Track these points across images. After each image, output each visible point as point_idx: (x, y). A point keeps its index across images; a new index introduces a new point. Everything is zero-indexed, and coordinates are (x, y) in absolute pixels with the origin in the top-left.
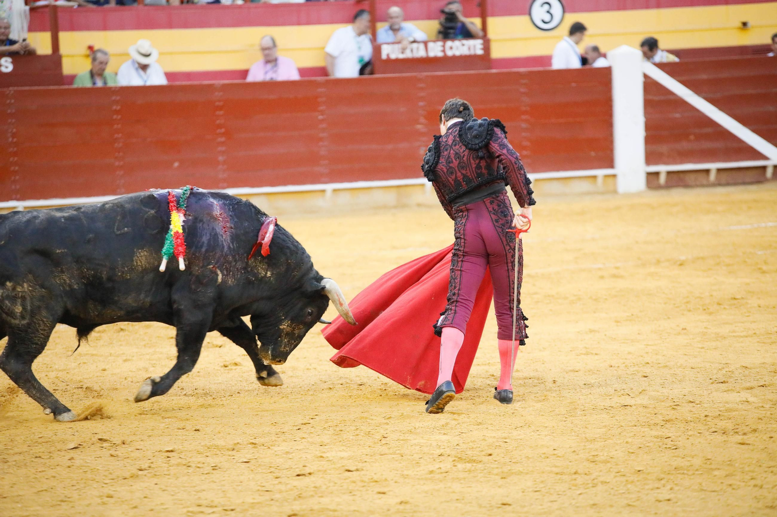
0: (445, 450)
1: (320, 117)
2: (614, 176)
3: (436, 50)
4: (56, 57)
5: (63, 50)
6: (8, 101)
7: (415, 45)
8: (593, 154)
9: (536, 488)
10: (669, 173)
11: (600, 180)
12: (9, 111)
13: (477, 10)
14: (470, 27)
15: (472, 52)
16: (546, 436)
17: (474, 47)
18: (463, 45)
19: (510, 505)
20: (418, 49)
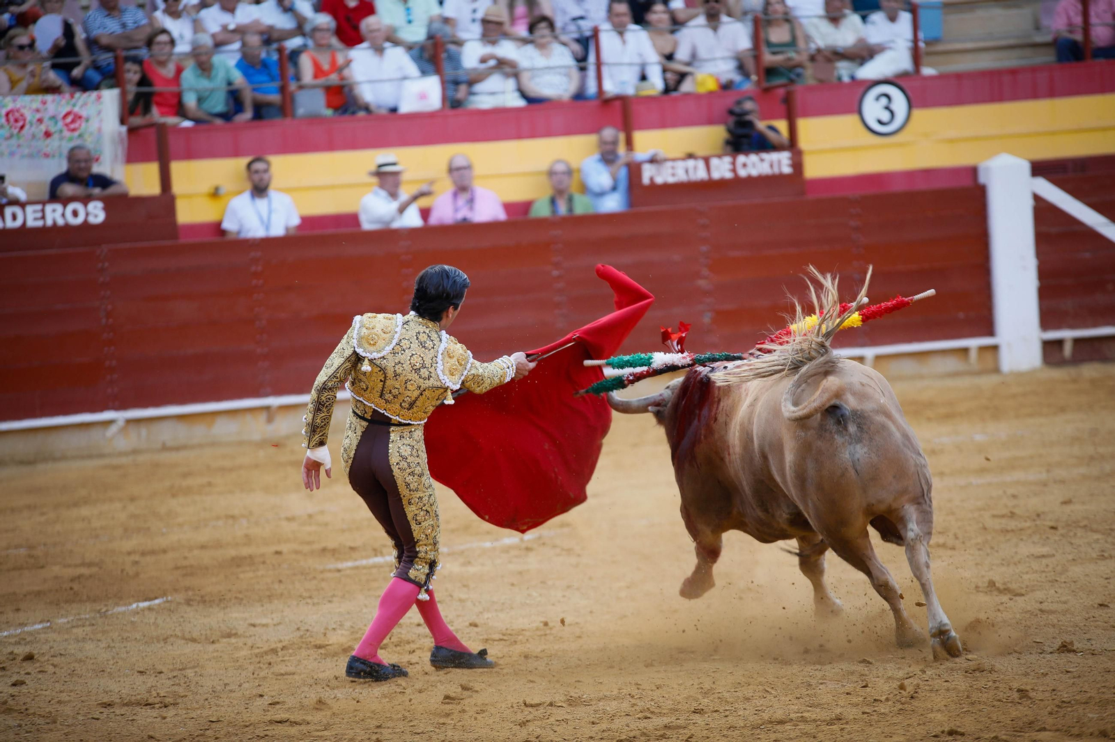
1: (555, 273)
2: (995, 348)
3: (722, 169)
4: (167, 198)
5: (177, 187)
6: (100, 265)
7: (691, 163)
8: (961, 315)
10: (1077, 341)
11: (973, 355)
12: (101, 279)
13: (782, 108)
14: (771, 135)
15: (776, 171)
17: (780, 162)
18: (762, 160)
20: (695, 168)
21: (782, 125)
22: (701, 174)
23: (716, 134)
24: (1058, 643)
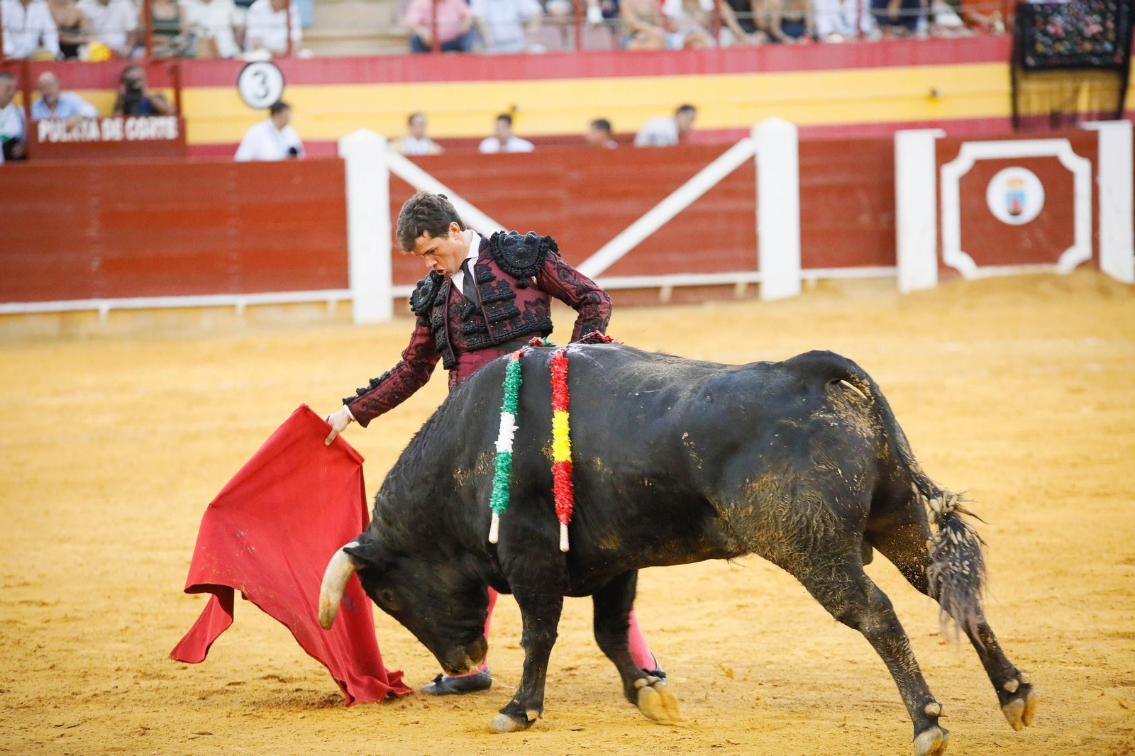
0: (124, 663)
2: (350, 301)
3: (113, 130)
9: (245, 711)
11: (332, 307)
14: (159, 104)
15: (160, 135)
16: (260, 641)
17: (163, 127)
18: (150, 124)
19: (210, 734)
20: (88, 129)
21: (169, 94)
22: (92, 133)
23: (109, 98)
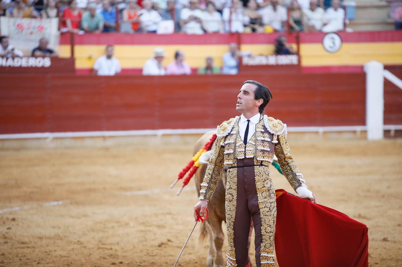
2: (366, 131)
3: (272, 60)
4: (72, 59)
5: (76, 55)
7: (261, 57)
10: (396, 130)
13: (294, 40)
14: (291, 50)
17: (292, 60)
18: (287, 58)
21: (295, 46)
22: (264, 62)
24: (382, 237)
